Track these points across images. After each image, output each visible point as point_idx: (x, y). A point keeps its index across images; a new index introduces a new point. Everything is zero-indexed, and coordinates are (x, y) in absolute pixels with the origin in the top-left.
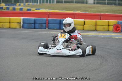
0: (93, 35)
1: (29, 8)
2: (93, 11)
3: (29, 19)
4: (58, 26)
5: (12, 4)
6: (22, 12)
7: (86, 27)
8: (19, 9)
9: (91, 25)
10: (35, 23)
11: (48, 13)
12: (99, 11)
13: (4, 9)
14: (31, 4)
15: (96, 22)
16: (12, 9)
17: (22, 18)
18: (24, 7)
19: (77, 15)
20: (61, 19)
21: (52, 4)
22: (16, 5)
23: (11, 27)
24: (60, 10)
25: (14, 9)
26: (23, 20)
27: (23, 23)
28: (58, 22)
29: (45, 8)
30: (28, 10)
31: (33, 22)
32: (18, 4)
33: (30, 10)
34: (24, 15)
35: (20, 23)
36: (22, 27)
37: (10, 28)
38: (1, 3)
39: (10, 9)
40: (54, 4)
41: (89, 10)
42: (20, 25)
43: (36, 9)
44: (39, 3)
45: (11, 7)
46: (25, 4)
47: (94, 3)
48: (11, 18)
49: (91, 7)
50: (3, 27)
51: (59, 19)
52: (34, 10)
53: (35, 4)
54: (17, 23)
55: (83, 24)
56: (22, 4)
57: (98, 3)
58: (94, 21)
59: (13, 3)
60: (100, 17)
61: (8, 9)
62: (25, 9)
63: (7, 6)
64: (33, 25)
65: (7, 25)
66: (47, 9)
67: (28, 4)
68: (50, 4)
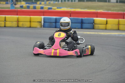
0: (115, 35)
1: (49, 7)
2: (116, 10)
3: (50, 18)
4: (79, 25)
5: (33, 3)
6: (43, 11)
7: (109, 26)
8: (40, 8)
9: (114, 24)
10: (56, 22)
11: (70, 11)
12: (122, 10)
13: (24, 7)
14: (52, 2)
15: (119, 21)
16: (32, 7)
17: (43, 17)
18: (45, 5)
19: (99, 14)
20: (83, 18)
21: (73, 2)
22: (36, 3)
23: (32, 26)
24: (81, 9)
25: (35, 8)
26: (44, 19)
27: (44, 22)
28: (80, 21)
29: (67, 7)
30: (49, 8)
31: (54, 21)
32: (38, 3)
33: (51, 8)
34: (45, 13)
35: (40, 22)
36: (42, 27)
37: (30, 27)
38: (21, 2)
39: (31, 7)
40: (75, 2)
41: (112, 9)
42: (41, 24)
43: (57, 8)
44: (60, 2)
45: (32, 6)
46: (46, 3)
47: (117, 2)
48: (31, 17)
49: (113, 6)
50: (23, 26)
51: (81, 18)
52: (55, 9)
53: (57, 2)
54: (38, 22)
55: (105, 23)
56: (43, 3)
57: (120, 2)
58: (117, 20)
59: (34, 1)
60: (122, 16)
61: (28, 7)
62: (46, 8)
63: (28, 5)
64: (54, 24)
65: (28, 24)
66: (69, 8)
67: (49, 3)
68: (72, 3)
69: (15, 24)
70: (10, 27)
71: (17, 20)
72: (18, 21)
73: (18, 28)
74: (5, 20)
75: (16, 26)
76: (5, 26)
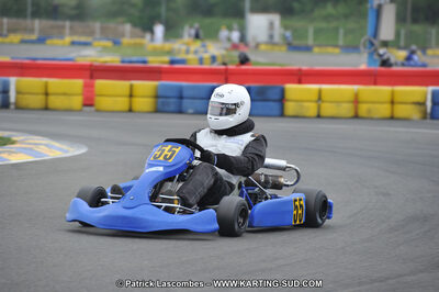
17: (429, 89)
23: (398, 114)
26: (434, 94)
27: (434, 103)
35: (423, 104)
36: (429, 117)
37: (392, 118)
42: (422, 108)
48: (396, 88)
50: (371, 115)
54: (413, 103)
65: (385, 110)
69: (347, 110)
70: (332, 118)
71: (352, 99)
72: (356, 101)
73: (356, 121)
74: (320, 98)
75: (352, 114)
76: (319, 116)
